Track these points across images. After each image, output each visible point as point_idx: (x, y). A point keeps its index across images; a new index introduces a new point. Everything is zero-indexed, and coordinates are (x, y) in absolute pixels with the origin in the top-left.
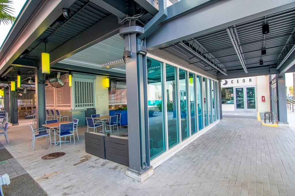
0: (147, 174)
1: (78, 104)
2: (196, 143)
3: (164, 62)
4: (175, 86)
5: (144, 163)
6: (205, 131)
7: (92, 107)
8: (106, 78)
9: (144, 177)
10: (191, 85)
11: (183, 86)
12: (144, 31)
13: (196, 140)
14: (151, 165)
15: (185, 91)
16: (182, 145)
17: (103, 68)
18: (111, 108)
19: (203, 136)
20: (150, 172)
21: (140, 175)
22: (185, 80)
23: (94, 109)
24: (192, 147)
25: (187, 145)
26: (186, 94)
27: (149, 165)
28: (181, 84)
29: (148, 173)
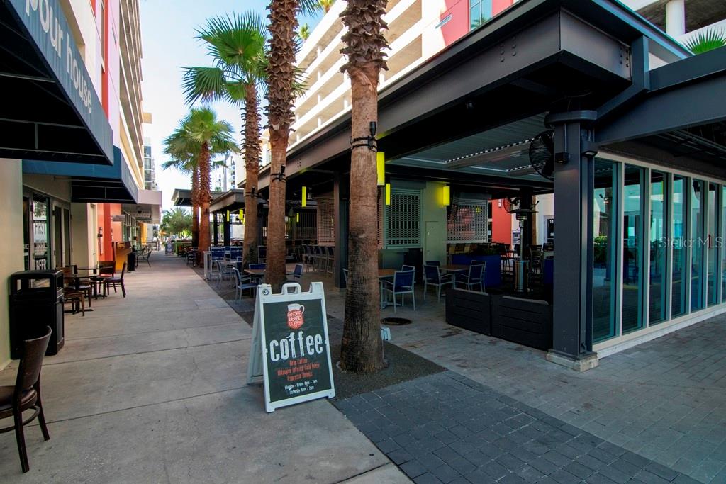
0: (588, 362)
1: (392, 239)
2: (684, 335)
3: (621, 163)
4: (612, 202)
5: (582, 345)
6: (709, 316)
7: (416, 246)
8: (443, 185)
9: (583, 364)
10: (656, 197)
11: (634, 200)
12: (598, 115)
13: (682, 329)
14: (593, 351)
15: (638, 214)
16: (650, 333)
17: (449, 168)
18: (463, 250)
19: (702, 325)
20: (594, 362)
21: (577, 361)
22: (638, 185)
23: (420, 249)
24: (674, 341)
25: (660, 335)
26: (641, 221)
27: (590, 349)
28: (629, 197)
29: (591, 361)
